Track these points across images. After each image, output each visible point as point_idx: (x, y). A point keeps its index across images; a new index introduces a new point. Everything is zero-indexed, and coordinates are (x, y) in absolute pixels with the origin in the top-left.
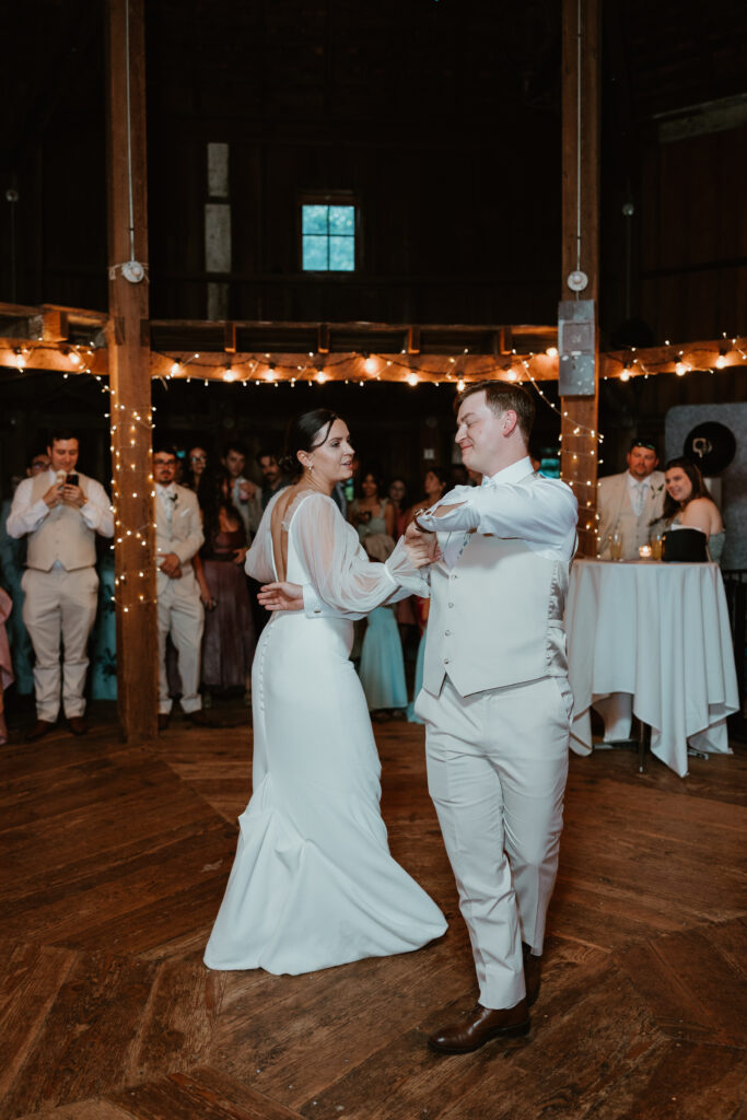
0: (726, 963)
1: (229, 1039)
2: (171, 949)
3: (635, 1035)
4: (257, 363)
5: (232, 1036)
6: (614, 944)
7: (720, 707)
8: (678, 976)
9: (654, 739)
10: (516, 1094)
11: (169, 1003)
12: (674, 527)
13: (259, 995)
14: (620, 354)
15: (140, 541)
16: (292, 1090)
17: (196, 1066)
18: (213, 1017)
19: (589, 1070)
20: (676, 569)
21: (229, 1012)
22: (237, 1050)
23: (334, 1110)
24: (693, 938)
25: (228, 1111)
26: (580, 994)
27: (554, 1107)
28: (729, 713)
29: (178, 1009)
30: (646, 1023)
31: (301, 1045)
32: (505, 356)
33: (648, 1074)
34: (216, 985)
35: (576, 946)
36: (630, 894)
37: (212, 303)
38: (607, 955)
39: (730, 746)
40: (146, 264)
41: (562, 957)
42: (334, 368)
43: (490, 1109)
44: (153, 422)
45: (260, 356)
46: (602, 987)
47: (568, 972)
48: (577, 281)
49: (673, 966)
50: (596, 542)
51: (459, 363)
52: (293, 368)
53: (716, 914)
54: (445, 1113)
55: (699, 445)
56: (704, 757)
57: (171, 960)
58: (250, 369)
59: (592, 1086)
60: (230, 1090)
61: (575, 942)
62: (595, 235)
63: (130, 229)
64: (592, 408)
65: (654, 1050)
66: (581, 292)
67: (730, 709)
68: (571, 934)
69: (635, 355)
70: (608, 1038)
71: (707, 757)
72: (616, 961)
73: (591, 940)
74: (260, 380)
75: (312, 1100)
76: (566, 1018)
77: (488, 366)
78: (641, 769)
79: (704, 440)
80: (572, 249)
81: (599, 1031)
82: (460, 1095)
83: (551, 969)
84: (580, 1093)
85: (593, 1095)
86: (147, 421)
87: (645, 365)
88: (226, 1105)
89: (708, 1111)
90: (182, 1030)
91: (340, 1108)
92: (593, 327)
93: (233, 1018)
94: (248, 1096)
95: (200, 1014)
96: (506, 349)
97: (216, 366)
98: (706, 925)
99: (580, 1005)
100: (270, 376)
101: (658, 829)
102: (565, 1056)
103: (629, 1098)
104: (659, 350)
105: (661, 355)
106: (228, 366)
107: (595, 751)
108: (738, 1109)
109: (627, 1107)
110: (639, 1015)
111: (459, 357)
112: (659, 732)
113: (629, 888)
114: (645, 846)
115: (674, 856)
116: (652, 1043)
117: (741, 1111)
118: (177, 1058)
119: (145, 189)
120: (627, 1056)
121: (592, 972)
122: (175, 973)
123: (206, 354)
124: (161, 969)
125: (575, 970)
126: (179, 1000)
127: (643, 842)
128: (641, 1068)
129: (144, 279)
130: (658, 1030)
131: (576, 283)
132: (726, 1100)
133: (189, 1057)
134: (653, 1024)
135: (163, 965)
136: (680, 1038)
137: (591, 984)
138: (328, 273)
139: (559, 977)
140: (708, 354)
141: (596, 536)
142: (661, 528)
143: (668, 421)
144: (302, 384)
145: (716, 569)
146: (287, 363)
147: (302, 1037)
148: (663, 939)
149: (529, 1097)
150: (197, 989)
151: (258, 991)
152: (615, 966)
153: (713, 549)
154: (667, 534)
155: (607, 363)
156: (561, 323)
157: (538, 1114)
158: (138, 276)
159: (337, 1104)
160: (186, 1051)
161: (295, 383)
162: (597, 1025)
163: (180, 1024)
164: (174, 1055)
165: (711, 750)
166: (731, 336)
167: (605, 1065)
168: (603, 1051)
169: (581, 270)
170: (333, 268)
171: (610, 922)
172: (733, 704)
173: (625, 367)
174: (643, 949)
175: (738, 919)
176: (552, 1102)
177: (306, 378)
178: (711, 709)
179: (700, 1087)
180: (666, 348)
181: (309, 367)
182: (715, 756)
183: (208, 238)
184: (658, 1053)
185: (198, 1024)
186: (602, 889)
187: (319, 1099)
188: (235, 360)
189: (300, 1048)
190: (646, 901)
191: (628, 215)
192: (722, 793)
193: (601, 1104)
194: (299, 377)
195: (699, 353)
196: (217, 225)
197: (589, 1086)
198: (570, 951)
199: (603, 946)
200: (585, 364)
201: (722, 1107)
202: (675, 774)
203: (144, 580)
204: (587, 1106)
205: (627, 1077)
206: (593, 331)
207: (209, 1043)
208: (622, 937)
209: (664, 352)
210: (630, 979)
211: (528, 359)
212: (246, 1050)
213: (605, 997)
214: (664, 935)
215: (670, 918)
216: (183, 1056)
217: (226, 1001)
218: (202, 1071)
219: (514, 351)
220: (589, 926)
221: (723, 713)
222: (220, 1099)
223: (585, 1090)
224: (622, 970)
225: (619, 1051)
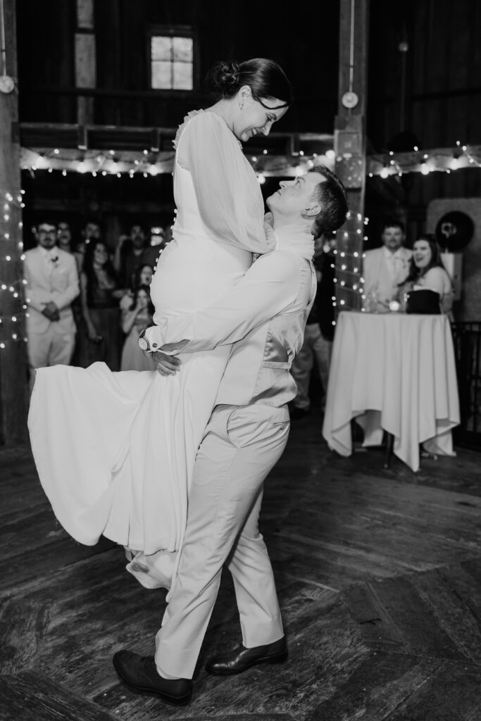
0: (420, 599)
1: (49, 652)
2: (15, 590)
3: (346, 647)
4: (104, 159)
5: (51, 650)
6: (343, 586)
7: (445, 422)
8: (384, 608)
9: (396, 444)
10: (252, 687)
11: (9, 628)
12: (416, 288)
13: (76, 622)
14: (381, 157)
15: (13, 293)
16: (90, 686)
17: (22, 670)
18: (40, 637)
19: (308, 671)
20: (415, 319)
21: (52, 633)
22: (54, 659)
23: (118, 699)
24: (400, 582)
25: (41, 700)
26: (312, 620)
27: (278, 696)
28: (453, 426)
29: (14, 632)
30: (355, 640)
31: (101, 655)
32: (295, 157)
33: (350, 673)
34: (46, 615)
35: (315, 588)
36: (361, 553)
37: (81, 112)
38: (335, 594)
39: (454, 449)
40: (16, 79)
41: (303, 595)
42: (164, 163)
43: (231, 697)
44: (23, 202)
45: (106, 153)
46: (328, 615)
47: (307, 605)
48: (350, 100)
49: (382, 601)
50: (361, 299)
51: (260, 161)
52: (131, 162)
53: (420, 566)
54: (199, 700)
55: (447, 228)
56: (433, 458)
57: (15, 598)
58: (98, 163)
59: (308, 682)
60: (44, 686)
61: (314, 585)
62: (364, 65)
63: (2, 51)
64: (359, 198)
65: (357, 657)
66: (353, 109)
67: (453, 423)
68: (313, 580)
69: (392, 157)
70: (326, 649)
71: (436, 458)
72: (341, 598)
73: (327, 584)
74: (107, 172)
75: (104, 693)
76: (298, 636)
77: (281, 164)
78: (386, 466)
79: (450, 225)
80: (346, 75)
81: (320, 645)
82: (212, 688)
83: (293, 603)
84: (299, 686)
85: (307, 687)
86: (17, 201)
87: (400, 166)
88: (41, 696)
89: (387, 698)
90: (15, 646)
91: (124, 697)
92: (360, 135)
93: (54, 637)
94: (56, 690)
95: (31, 635)
96: (296, 151)
97: (71, 160)
98: (411, 573)
99: (310, 627)
100: (115, 169)
101: (391, 508)
102: (292, 662)
103: (333, 689)
104: (410, 154)
105: (411, 158)
106: (81, 159)
107: (354, 454)
108: (408, 697)
109: (330, 696)
110: (351, 634)
111: (260, 157)
112: (400, 440)
113: (361, 548)
114: (379, 520)
115: (399, 527)
116: (356, 652)
117: (411, 697)
118: (9, 665)
119: (14, 18)
120: (337, 662)
121: (323, 605)
122: (16, 606)
123: (64, 151)
124: (6, 604)
125: (311, 604)
126: (17, 625)
127: (378, 516)
128: (345, 669)
129: (13, 91)
130: (362, 644)
131: (349, 101)
132: (402, 690)
133: (18, 664)
134: (359, 640)
135: (8, 602)
136: (377, 649)
137: (320, 613)
138: (172, 91)
139: (298, 608)
140: (445, 158)
141: (361, 294)
142: (407, 288)
143: (429, 211)
144: (139, 175)
145: (445, 320)
146: (128, 158)
147: (103, 650)
148: (378, 583)
149: (261, 689)
150: (31, 618)
151: (76, 619)
152: (340, 601)
153: (446, 305)
154: (412, 294)
155: (372, 164)
156: (337, 132)
157: (266, 700)
158: (9, 88)
159: (122, 695)
160: (16, 660)
161: (134, 174)
162: (319, 641)
163: (15, 641)
164: (7, 663)
165: (440, 453)
166: (462, 145)
167: (320, 668)
168: (320, 658)
169: (354, 91)
170: (176, 87)
171: (343, 572)
172: (455, 419)
173: (385, 166)
174: (363, 590)
175: (436, 569)
176: (277, 692)
177: (142, 170)
178: (438, 423)
179: (385, 682)
180: (415, 153)
181: (144, 162)
182: (443, 458)
183: (77, 61)
184: (360, 659)
185: (28, 641)
186: (342, 549)
187: (109, 692)
188: (87, 155)
189: (101, 658)
190: (372, 557)
191: (404, 52)
192: (443, 483)
193: (311, 694)
194: (137, 169)
195: (439, 157)
196: (84, 50)
197: (306, 681)
198: (309, 591)
199: (335, 588)
200: (354, 164)
201: (398, 695)
202: (409, 469)
203: (17, 324)
204: (302, 695)
205: (334, 675)
206: (361, 138)
207: (34, 654)
208: (349, 582)
209: (413, 156)
210: (349, 610)
211: (312, 159)
212: (61, 658)
213: (329, 622)
214: (380, 580)
215: (387, 569)
216: (13, 664)
217: (51, 626)
218: (26, 674)
219: (302, 153)
220: (326, 574)
221: (448, 425)
222: (35, 693)
223: (302, 684)
224: (345, 603)
225: (332, 658)
